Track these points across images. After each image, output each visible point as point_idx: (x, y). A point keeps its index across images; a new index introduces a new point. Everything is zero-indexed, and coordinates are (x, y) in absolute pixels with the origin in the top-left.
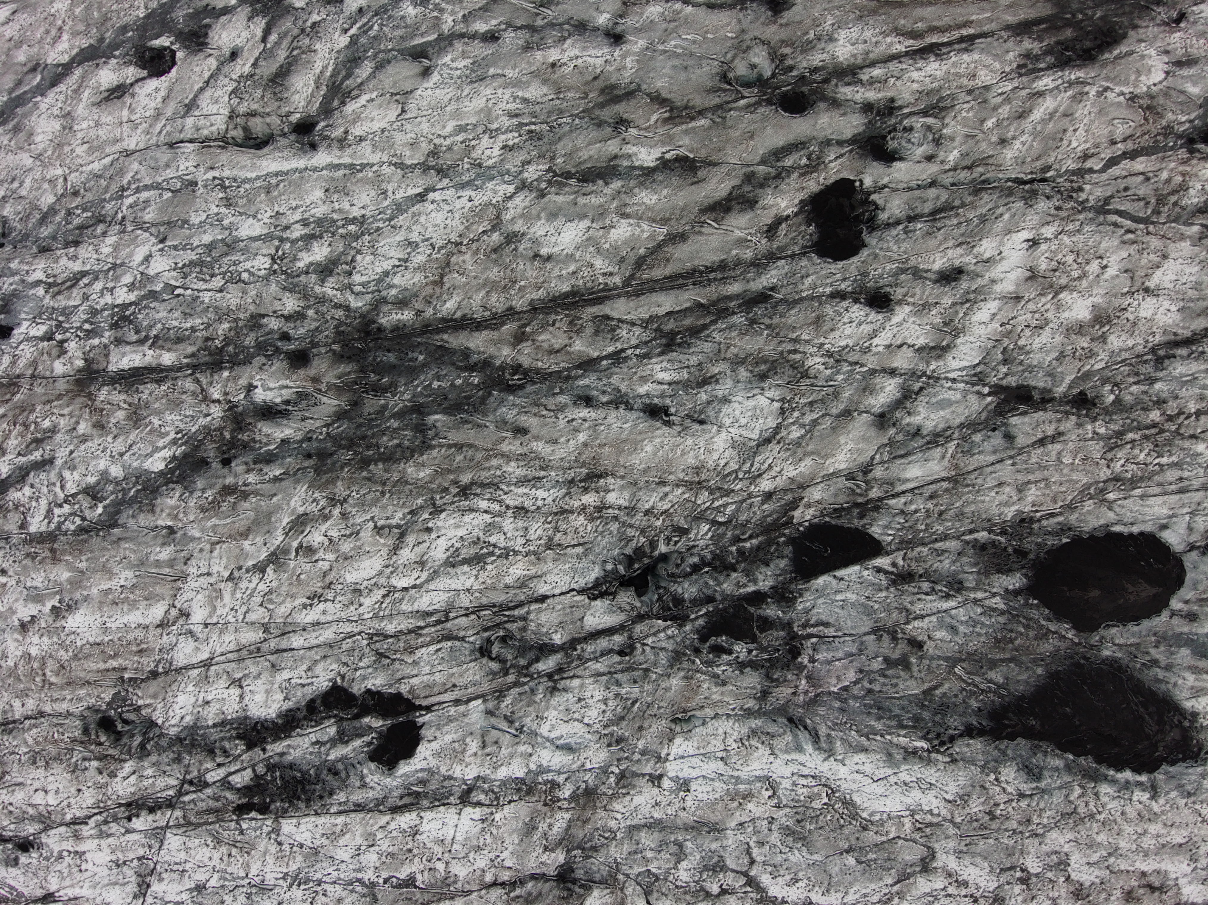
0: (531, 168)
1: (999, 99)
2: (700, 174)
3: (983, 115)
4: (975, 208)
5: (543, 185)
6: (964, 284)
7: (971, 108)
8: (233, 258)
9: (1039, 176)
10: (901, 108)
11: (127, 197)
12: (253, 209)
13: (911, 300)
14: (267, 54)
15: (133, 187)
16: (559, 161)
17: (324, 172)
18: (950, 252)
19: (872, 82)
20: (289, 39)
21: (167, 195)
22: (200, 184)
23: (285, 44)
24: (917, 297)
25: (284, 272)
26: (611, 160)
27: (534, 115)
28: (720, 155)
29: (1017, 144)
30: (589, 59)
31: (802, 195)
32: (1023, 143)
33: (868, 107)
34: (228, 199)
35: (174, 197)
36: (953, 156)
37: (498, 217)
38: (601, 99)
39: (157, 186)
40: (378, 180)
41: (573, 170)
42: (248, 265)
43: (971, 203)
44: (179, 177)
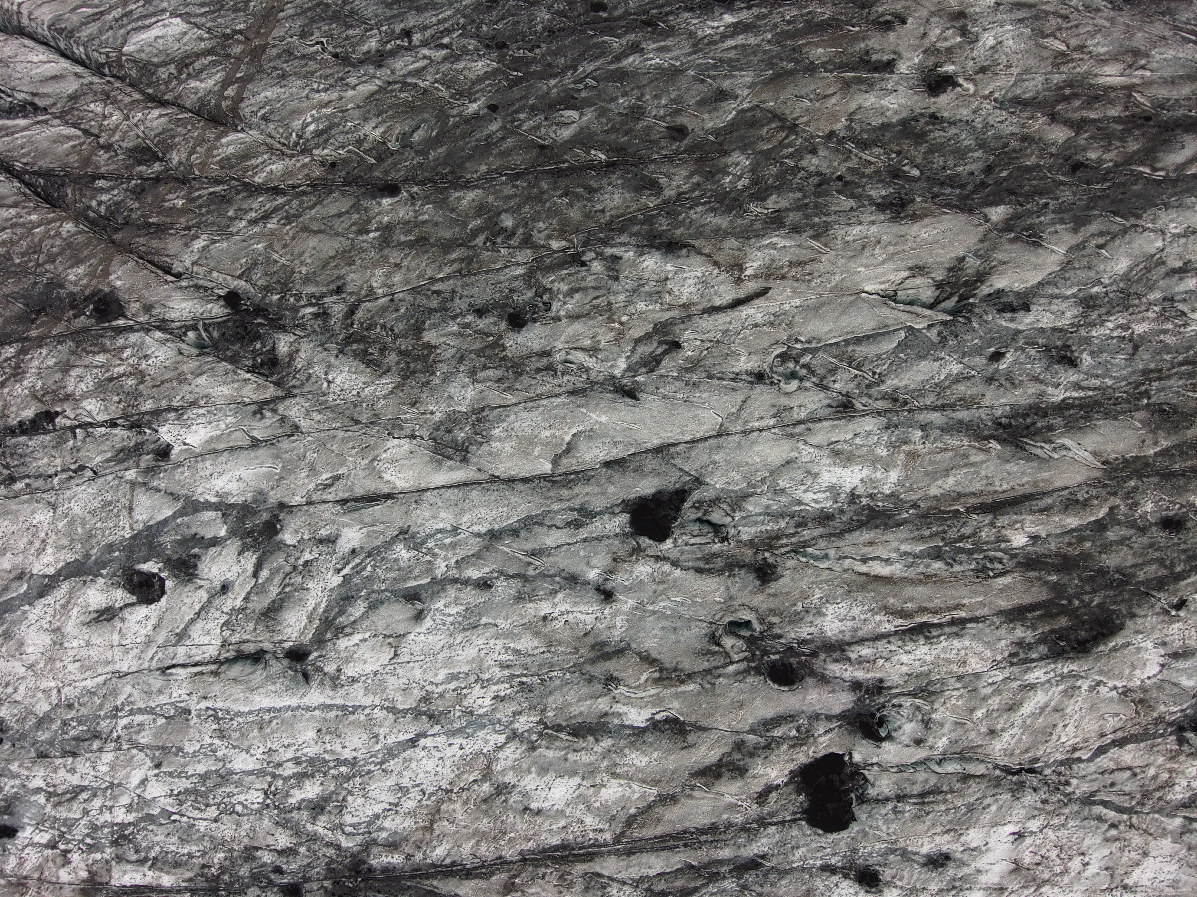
0: (522, 719)
1: (989, 690)
2: (691, 739)
3: (973, 704)
4: (963, 796)
5: (534, 737)
6: (951, 871)
7: (961, 696)
8: (228, 790)
9: (1027, 767)
10: (890, 688)
11: (122, 717)
12: (246, 744)
13: (899, 883)
14: (259, 589)
15: (127, 708)
16: (550, 714)
17: (317, 712)
18: (938, 838)
19: (861, 661)
20: (281, 575)
21: (161, 721)
22: (193, 713)
23: (277, 580)
24: (905, 881)
25: (277, 807)
26: (601, 717)
27: (525, 667)
28: (709, 721)
29: (1006, 737)
30: (579, 615)
31: (791, 766)
32: (1013, 736)
33: (856, 685)
34: (221, 731)
35: (168, 724)
36: (942, 743)
37: (488, 767)
38: (591, 655)
39: (150, 711)
40: (370, 724)
41: (564, 724)
42: (242, 798)
43: (959, 791)
44: (172, 704)
